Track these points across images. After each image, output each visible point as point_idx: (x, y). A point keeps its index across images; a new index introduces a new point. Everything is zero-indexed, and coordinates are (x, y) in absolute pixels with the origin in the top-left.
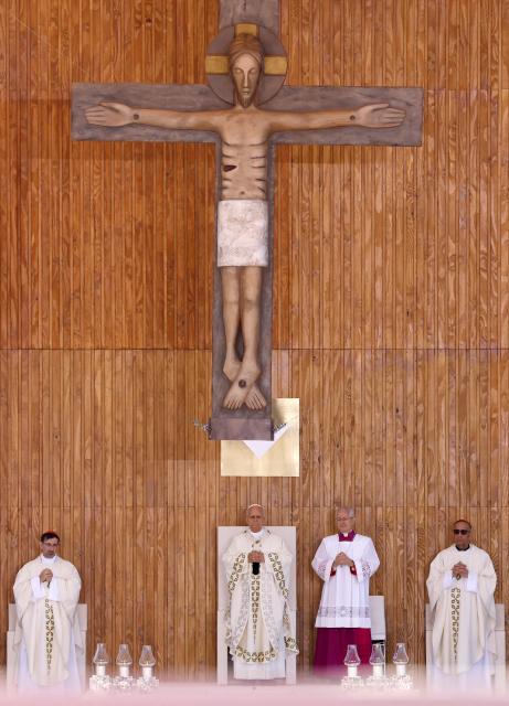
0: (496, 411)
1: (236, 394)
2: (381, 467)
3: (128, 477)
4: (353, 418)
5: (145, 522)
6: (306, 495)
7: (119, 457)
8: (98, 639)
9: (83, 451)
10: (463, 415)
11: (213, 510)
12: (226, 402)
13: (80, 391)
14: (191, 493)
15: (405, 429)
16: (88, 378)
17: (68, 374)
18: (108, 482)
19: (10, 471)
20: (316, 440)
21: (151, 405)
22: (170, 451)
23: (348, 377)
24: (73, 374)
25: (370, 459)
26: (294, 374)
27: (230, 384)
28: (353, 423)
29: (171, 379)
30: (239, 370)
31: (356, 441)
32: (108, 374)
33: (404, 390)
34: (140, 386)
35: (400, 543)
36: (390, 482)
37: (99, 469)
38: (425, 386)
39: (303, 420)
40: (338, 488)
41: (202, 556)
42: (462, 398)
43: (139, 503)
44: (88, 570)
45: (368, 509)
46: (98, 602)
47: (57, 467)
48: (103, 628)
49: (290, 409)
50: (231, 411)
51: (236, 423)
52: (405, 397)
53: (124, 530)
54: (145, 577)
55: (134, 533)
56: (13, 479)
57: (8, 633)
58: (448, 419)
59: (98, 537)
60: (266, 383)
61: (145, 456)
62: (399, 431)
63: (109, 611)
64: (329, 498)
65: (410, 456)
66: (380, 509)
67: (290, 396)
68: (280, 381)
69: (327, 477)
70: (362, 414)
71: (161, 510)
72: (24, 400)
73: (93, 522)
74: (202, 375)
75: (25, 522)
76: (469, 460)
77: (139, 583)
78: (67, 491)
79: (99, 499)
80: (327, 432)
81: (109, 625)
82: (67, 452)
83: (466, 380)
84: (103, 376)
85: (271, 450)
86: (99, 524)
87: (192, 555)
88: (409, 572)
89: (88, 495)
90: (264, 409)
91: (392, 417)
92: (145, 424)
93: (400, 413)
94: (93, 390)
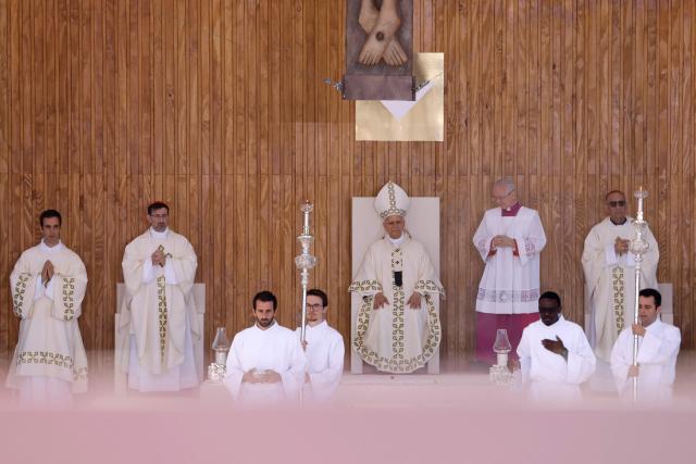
0: (666, 67)
1: (373, 48)
2: (535, 130)
3: (251, 142)
4: (505, 74)
5: (270, 191)
6: (451, 163)
7: (241, 118)
8: (217, 322)
9: (200, 111)
10: (627, 72)
11: (346, 178)
12: (362, 57)
13: (197, 44)
14: (322, 159)
15: (562, 87)
16: (205, 28)
17: (182, 24)
18: (229, 146)
19: (117, 133)
20: (463, 100)
21: (278, 60)
22: (299, 112)
23: (500, 28)
24: (188, 24)
25: (523, 122)
26: (438, 26)
27: (367, 36)
28: (504, 81)
29: (300, 29)
30: (377, 21)
31: (508, 101)
32: (228, 24)
33: (563, 42)
34: (264, 38)
35: (556, 215)
36: (546, 146)
37: (218, 133)
38: (586, 40)
39: (448, 77)
40: (487, 154)
41: (334, 229)
42: (628, 52)
43: (264, 170)
44: (206, 246)
45: (520, 178)
46: (217, 281)
47: (170, 130)
48: (223, 310)
49: (433, 65)
50: (367, 67)
51: (374, 80)
52: (564, 52)
53: (246, 202)
54: (271, 253)
55: (258, 206)
56: (120, 142)
57: (117, 316)
58: (611, 76)
59: (217, 208)
60: (406, 35)
61: (271, 118)
62: (556, 90)
63: (230, 291)
64: (477, 165)
65: (568, 119)
66: (533, 178)
67: (434, 50)
68: (422, 34)
69: (475, 141)
70: (515, 70)
71: (288, 179)
72: (134, 53)
73: (212, 192)
74: (334, 26)
75: (135, 191)
76: (635, 121)
77: (264, 260)
78: (183, 157)
79: (218, 167)
80: (475, 91)
81: (230, 308)
82: (182, 113)
83: (632, 31)
84: (223, 26)
85: (412, 110)
86: (218, 195)
87: (323, 229)
88: (566, 248)
89: (206, 162)
90: (404, 65)
91: (548, 74)
92: (270, 82)
93: (557, 69)
94: (211, 43)
